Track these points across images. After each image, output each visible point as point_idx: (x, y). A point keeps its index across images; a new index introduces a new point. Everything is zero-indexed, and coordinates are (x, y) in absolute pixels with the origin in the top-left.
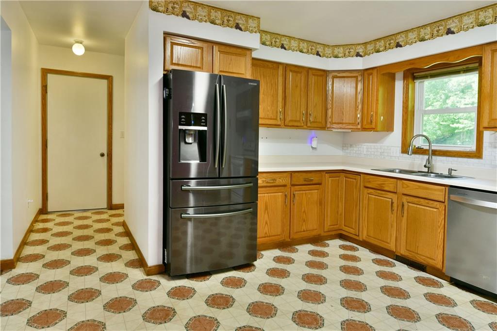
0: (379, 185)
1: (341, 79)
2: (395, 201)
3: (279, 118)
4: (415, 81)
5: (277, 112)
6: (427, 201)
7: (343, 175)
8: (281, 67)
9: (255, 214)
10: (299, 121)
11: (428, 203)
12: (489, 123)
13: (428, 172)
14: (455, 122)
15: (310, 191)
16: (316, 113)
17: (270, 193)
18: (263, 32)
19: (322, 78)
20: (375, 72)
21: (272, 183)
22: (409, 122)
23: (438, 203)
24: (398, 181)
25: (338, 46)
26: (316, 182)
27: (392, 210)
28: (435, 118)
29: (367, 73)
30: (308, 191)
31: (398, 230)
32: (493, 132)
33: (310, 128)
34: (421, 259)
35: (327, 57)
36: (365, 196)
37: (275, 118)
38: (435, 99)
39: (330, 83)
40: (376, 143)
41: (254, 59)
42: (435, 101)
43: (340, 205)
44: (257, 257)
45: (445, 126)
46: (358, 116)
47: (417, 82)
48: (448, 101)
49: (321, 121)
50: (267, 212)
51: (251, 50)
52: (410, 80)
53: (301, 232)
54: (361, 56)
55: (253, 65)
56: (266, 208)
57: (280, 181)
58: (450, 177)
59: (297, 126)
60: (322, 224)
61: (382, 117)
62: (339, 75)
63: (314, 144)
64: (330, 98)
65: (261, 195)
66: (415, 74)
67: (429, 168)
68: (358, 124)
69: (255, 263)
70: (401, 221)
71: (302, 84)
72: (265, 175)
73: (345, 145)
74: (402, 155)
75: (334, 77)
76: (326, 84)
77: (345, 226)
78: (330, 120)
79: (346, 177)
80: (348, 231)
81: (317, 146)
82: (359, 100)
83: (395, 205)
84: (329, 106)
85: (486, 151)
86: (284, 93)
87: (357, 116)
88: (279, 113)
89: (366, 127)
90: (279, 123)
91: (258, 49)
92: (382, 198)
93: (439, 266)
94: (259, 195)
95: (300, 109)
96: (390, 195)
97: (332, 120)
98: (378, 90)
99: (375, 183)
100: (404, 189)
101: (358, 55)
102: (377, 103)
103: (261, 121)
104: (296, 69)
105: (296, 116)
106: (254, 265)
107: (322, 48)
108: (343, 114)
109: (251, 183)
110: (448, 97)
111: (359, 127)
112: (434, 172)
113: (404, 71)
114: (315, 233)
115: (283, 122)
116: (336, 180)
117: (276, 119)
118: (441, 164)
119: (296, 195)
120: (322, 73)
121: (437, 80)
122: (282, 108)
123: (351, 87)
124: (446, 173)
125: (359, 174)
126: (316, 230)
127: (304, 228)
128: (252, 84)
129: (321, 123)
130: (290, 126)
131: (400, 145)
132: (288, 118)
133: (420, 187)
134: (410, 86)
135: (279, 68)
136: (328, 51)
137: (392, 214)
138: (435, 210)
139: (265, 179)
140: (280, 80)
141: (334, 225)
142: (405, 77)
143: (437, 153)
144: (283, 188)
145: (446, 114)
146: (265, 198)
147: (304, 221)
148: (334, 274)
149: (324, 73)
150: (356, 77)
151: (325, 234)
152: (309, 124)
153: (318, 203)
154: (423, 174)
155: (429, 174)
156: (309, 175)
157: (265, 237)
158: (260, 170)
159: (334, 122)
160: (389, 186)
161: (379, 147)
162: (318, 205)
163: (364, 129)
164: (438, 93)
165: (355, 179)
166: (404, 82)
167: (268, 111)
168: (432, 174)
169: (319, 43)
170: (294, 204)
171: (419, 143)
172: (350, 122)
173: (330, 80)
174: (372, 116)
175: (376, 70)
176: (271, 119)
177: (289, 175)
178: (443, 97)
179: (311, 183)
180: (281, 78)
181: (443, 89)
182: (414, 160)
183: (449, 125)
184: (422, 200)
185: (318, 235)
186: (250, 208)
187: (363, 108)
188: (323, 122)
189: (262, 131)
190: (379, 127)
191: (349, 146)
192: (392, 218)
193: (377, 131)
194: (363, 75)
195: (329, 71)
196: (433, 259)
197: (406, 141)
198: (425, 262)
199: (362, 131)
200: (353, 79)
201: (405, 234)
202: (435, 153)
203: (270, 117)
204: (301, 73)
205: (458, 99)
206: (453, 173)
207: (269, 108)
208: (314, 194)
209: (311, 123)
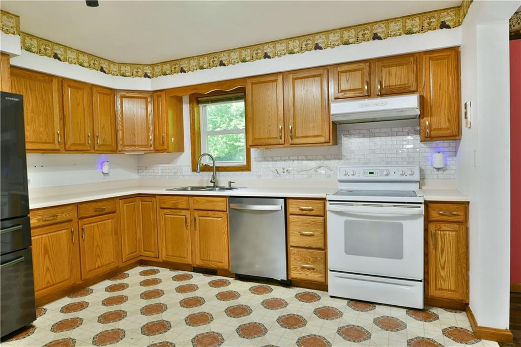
0: (173, 204)
1: (129, 99)
2: (188, 217)
3: (56, 142)
4: (199, 105)
5: (54, 135)
6: (213, 212)
7: (138, 199)
8: (55, 81)
9: (29, 262)
10: (85, 144)
11: (214, 214)
12: (253, 141)
13: (214, 187)
14: (237, 141)
15: (103, 222)
16: (104, 136)
17: (50, 233)
18: (25, 35)
19: (108, 97)
20: (163, 94)
21: (53, 220)
22: (196, 143)
23: (222, 212)
24: (190, 198)
25: (125, 64)
26: (110, 210)
27: (187, 226)
28: (222, 139)
29: (156, 94)
30: (100, 223)
31: (193, 244)
32: (256, 149)
33: (97, 152)
34: (212, 265)
35: (113, 74)
36: (161, 218)
37: (51, 141)
38: (221, 121)
39: (119, 103)
40: (169, 164)
41: (12, 67)
42: (222, 123)
43: (138, 230)
44: (37, 314)
45: (231, 145)
46: (151, 137)
47: (201, 106)
48: (231, 123)
49: (111, 144)
50: (47, 256)
51: (9, 55)
52: (195, 104)
53: (95, 269)
54: (149, 77)
55: (12, 74)
56: (46, 251)
57: (62, 217)
58: (230, 188)
59: (82, 151)
60: (119, 254)
61: (173, 139)
62: (128, 95)
63: (105, 169)
64: (120, 119)
65: (36, 237)
66: (199, 99)
67: (214, 183)
68: (151, 145)
69: (35, 323)
70: (195, 234)
71: (85, 102)
72: (40, 212)
73: (140, 168)
74: (192, 173)
75: (122, 97)
76: (114, 103)
77: (144, 251)
78: (121, 142)
79: (142, 201)
80: (148, 255)
81: (109, 171)
82: (150, 122)
83: (189, 221)
84: (119, 127)
85: (254, 164)
86: (62, 111)
87: (149, 137)
88: (56, 136)
89: (159, 148)
90: (58, 147)
91: (19, 55)
92: (179, 216)
93: (226, 267)
94: (32, 238)
95: (85, 131)
96: (184, 212)
97: (123, 142)
98: (168, 112)
99: (170, 203)
100: (195, 205)
101: (146, 76)
102: (167, 125)
103: (28, 146)
104: (76, 85)
105: (80, 139)
106: (33, 327)
107: (107, 64)
108: (135, 136)
109: (19, 225)
110: (231, 120)
111: (152, 148)
112: (219, 186)
113: (190, 95)
114: (112, 266)
115: (63, 146)
116: (131, 205)
117: (53, 143)
118: (224, 179)
119: (85, 229)
120: (108, 91)
121: (222, 105)
122: (61, 129)
123: (141, 108)
124: (227, 186)
125: (154, 196)
126: (113, 262)
127: (99, 263)
128: (10, 99)
129: (111, 145)
130: (73, 151)
131: (191, 165)
132: (70, 142)
133: (208, 202)
134: (195, 109)
135: (52, 81)
136: (114, 68)
137: (187, 229)
138: (220, 219)
139: (41, 217)
140: (56, 96)
141: (132, 253)
142: (191, 102)
143: (220, 169)
144: (67, 224)
145: (230, 135)
146: (43, 240)
147: (98, 256)
148: (134, 304)
149: (112, 92)
150: (146, 98)
151: (124, 265)
152: (97, 148)
153: (114, 233)
154: (210, 188)
155: (215, 188)
156: (100, 205)
157: (47, 287)
158: (31, 206)
159: (125, 144)
160: (182, 204)
161: (173, 167)
162: (114, 235)
163: (157, 151)
164: (224, 116)
165: (151, 202)
166: (190, 105)
167: (41, 133)
168: (217, 188)
169: (102, 59)
170: (84, 240)
171: (206, 161)
172: (142, 144)
173: (118, 99)
174: (163, 137)
175: (164, 92)
176: (46, 143)
177: (75, 208)
178: (228, 120)
179: (103, 212)
180: (57, 93)
181: (227, 112)
182: (203, 177)
183: (233, 144)
184: (210, 212)
185: (116, 267)
186: (21, 257)
187: (154, 130)
188: (114, 145)
189: (31, 158)
190: (171, 148)
191: (144, 168)
192: (187, 233)
193: (169, 152)
194: (152, 97)
195: (116, 90)
196: (222, 262)
197: (195, 160)
198: (215, 267)
199: (155, 152)
200: (142, 100)
201: (199, 246)
202: (219, 169)
203: (44, 141)
204: (82, 89)
205: (238, 122)
206: (232, 185)
207: (41, 130)
208: (108, 224)
209: (99, 146)
